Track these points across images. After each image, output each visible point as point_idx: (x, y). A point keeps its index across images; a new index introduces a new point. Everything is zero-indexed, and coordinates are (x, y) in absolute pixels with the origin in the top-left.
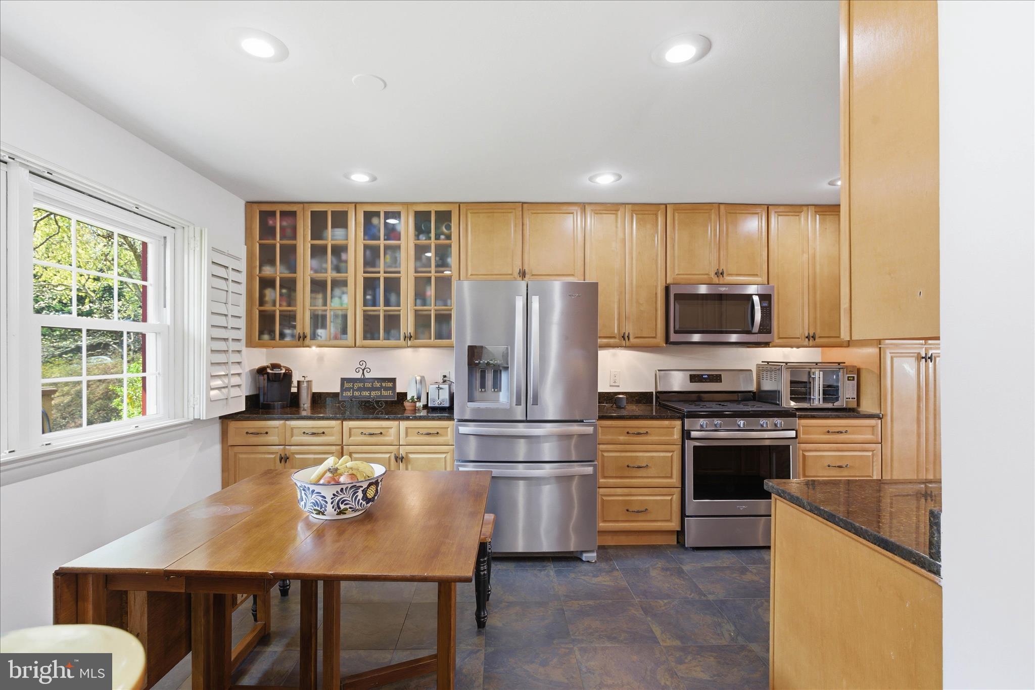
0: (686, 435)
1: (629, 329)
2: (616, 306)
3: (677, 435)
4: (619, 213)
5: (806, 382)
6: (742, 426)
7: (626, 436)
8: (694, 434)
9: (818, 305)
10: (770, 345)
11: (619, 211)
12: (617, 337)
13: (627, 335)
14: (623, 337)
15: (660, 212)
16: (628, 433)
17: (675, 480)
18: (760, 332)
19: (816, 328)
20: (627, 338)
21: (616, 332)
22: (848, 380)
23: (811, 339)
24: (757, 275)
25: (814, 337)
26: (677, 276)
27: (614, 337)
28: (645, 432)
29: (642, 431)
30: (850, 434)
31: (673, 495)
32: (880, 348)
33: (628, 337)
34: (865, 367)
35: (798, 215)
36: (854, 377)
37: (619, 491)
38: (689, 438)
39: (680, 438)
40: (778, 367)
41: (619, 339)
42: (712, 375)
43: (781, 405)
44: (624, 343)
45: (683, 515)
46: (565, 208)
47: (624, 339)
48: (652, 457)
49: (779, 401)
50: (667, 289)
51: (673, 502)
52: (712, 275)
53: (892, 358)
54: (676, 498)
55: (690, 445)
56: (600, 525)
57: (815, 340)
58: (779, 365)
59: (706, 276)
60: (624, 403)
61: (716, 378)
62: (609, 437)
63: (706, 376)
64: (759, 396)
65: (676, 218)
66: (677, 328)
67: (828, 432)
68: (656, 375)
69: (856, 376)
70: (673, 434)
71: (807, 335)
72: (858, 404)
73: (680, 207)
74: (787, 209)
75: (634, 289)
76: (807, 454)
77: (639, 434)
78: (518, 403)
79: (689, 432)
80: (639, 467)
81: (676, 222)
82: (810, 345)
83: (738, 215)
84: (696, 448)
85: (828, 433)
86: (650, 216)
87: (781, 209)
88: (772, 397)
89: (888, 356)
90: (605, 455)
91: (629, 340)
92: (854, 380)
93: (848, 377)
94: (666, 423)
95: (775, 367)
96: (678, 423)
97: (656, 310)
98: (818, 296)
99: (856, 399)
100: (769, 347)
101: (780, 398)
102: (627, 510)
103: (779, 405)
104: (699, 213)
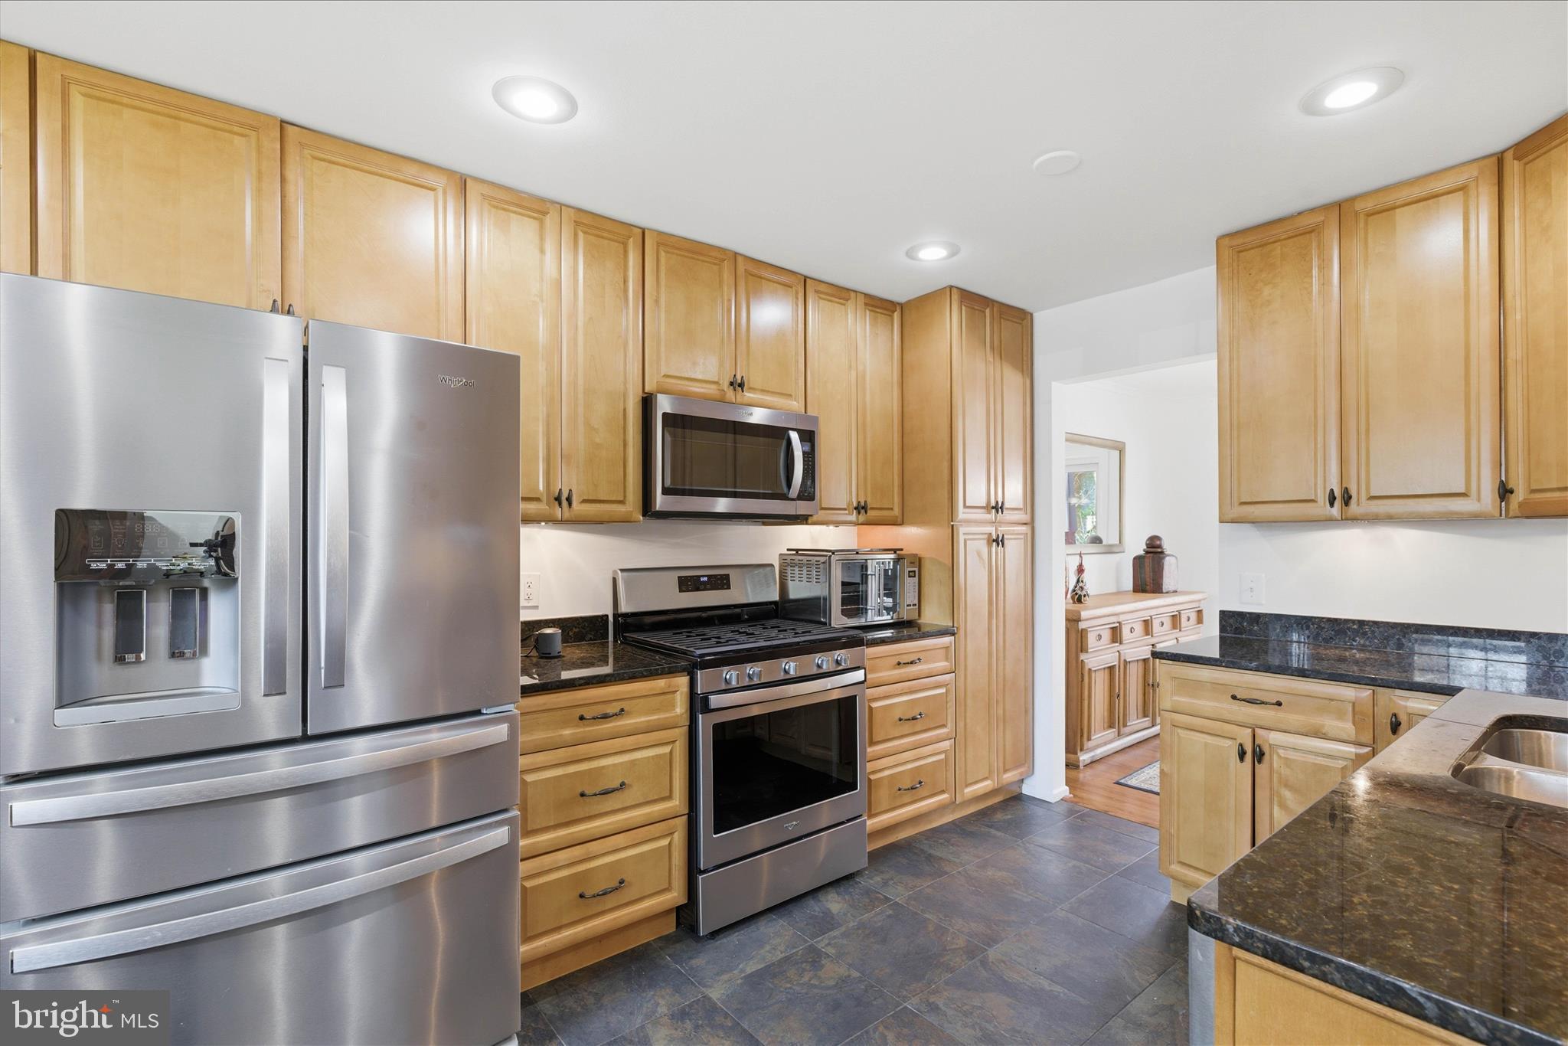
0: (698, 704)
1: (567, 481)
2: (541, 429)
3: (680, 707)
4: (548, 219)
5: (859, 584)
6: (792, 672)
7: (577, 726)
8: (715, 701)
9: (869, 457)
10: (810, 521)
11: (548, 216)
12: (544, 498)
13: (565, 495)
14: (558, 499)
15: (631, 239)
16: (582, 718)
17: (678, 802)
18: (801, 497)
19: (866, 496)
20: (565, 503)
21: (541, 487)
22: (909, 577)
23: (863, 511)
24: (790, 395)
25: (865, 508)
26: (663, 380)
27: (538, 499)
28: (617, 710)
29: (611, 709)
30: (926, 662)
31: (672, 833)
32: (953, 526)
33: (569, 500)
34: (928, 556)
35: (844, 305)
36: (914, 571)
37: (563, 856)
38: (706, 709)
39: (686, 711)
40: (822, 559)
41: (548, 504)
42: (716, 576)
43: (830, 625)
44: (558, 513)
45: (693, 870)
46: (411, 170)
47: (560, 504)
48: (633, 762)
49: (825, 617)
50: (647, 403)
51: (673, 848)
52: (725, 385)
53: (965, 541)
54: (679, 838)
55: (705, 724)
56: (521, 950)
57: (866, 512)
58: (826, 556)
59: (714, 387)
60: (558, 646)
61: (720, 582)
62: (539, 736)
63: (706, 579)
64: (782, 611)
65: (663, 260)
66: (668, 484)
67: (899, 664)
68: (615, 580)
69: (916, 569)
70: (673, 706)
71: (855, 505)
72: (919, 615)
73: (670, 243)
74: (829, 290)
75: (581, 396)
76: (874, 705)
77: (605, 717)
78: (275, 686)
79: (705, 700)
80: (606, 793)
81: (663, 269)
82: (860, 522)
83: (763, 281)
84: (719, 729)
85: (898, 666)
86: (612, 243)
87: (822, 288)
88: (811, 610)
89: (962, 538)
90: (528, 780)
91: (570, 505)
92: (915, 576)
93: (909, 572)
94: (660, 683)
95: (818, 558)
96: (683, 681)
97: (625, 445)
98: (869, 441)
99: (917, 607)
100: (807, 524)
101: (827, 612)
102: (582, 896)
103: (825, 624)
104: (703, 261)
